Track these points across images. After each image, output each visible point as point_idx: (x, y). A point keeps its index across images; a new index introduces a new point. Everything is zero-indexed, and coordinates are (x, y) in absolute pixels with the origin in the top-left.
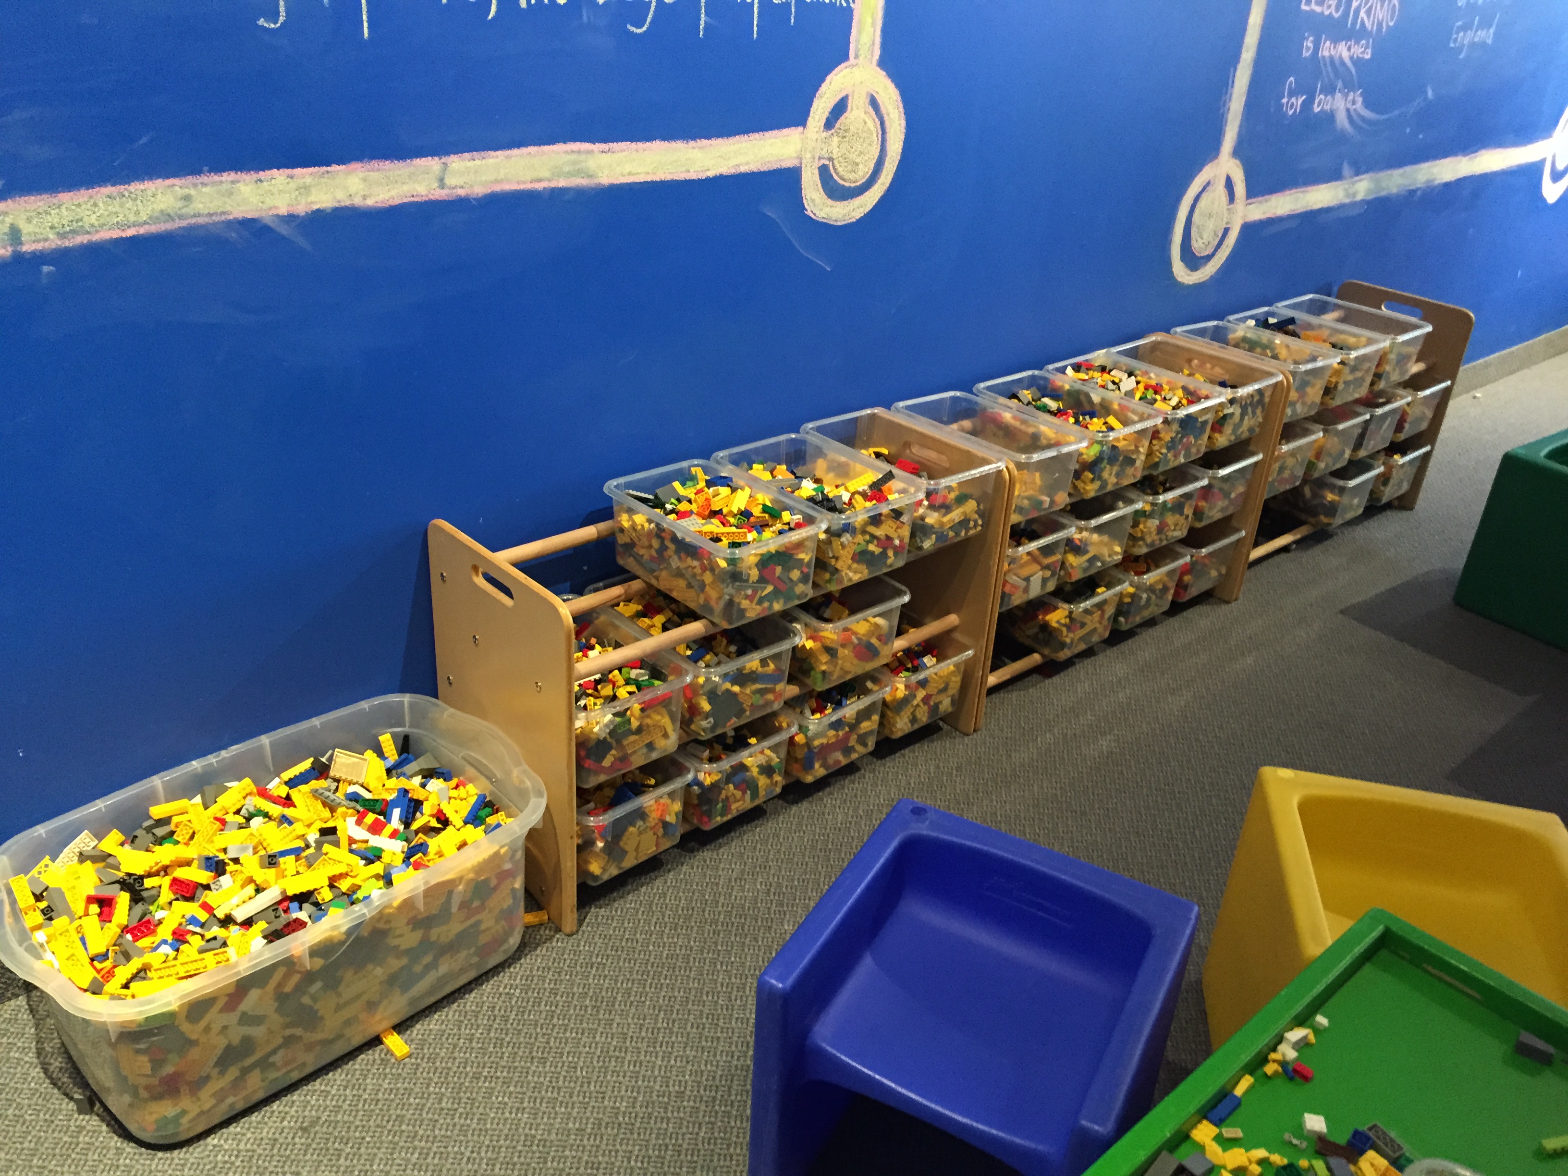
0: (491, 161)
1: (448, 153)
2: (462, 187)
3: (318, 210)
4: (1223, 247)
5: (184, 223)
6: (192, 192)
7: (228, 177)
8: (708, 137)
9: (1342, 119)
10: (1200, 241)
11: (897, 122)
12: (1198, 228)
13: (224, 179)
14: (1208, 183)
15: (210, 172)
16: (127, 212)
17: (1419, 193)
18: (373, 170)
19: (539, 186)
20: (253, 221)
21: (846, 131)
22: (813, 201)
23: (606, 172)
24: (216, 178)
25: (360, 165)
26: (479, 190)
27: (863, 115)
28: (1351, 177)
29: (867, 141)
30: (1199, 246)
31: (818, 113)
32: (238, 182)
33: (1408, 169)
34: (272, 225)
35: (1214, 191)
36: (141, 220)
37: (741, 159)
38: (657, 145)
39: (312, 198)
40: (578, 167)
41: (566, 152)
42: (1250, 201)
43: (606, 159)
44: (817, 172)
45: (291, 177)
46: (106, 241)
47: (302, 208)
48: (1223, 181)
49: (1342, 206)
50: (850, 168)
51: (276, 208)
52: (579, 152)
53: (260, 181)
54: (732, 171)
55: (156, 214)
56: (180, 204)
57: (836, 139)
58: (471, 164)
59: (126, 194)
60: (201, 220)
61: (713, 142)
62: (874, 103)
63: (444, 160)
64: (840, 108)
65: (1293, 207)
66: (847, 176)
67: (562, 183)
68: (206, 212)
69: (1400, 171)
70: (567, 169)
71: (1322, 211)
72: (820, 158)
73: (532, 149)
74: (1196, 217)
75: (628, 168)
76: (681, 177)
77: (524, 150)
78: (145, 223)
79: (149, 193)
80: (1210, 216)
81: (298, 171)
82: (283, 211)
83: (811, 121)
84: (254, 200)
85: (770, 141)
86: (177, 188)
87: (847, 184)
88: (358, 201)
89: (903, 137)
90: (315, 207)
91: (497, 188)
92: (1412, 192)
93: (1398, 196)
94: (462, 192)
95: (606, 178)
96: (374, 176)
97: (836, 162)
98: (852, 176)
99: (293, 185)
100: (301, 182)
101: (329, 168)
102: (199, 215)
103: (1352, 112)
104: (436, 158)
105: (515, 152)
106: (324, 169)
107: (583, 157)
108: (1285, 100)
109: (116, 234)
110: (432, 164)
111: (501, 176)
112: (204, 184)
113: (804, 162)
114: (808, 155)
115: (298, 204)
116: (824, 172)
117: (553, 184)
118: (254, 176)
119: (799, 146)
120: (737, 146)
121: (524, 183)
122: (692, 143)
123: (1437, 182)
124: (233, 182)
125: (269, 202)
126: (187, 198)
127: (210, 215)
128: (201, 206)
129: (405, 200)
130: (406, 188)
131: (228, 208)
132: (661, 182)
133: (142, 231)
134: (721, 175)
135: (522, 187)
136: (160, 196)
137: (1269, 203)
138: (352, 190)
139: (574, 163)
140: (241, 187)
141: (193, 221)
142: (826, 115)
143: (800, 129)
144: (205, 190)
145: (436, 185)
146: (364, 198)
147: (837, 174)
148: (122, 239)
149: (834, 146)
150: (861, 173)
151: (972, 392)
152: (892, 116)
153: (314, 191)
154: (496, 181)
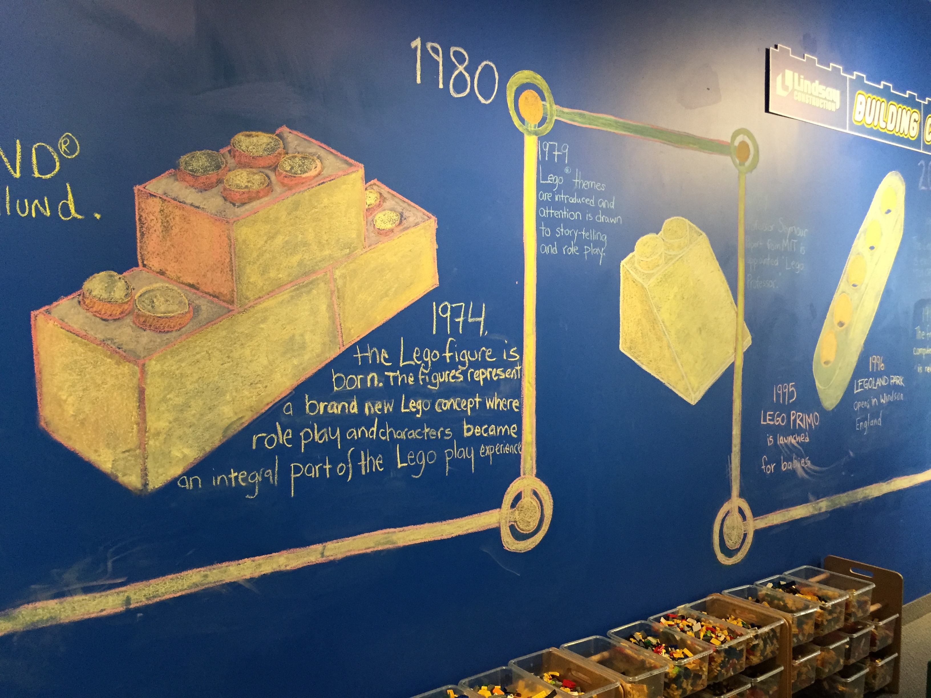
0: (346, 542)
1: (326, 541)
2: (332, 556)
3: (264, 574)
4: (746, 543)
5: (203, 587)
6: (209, 573)
7: (224, 564)
8: (452, 519)
9: (800, 472)
10: (731, 542)
11: (548, 501)
12: (728, 535)
13: (223, 565)
14: (728, 512)
15: (217, 563)
16: (178, 585)
17: (861, 504)
18: (291, 553)
19: (369, 551)
20: (234, 582)
21: (522, 508)
22: (507, 542)
23: (402, 540)
24: (219, 565)
25: (285, 551)
26: (340, 556)
27: (530, 499)
28: (816, 500)
29: (534, 511)
30: (730, 544)
31: (507, 501)
32: (229, 566)
33: (850, 492)
34: (242, 584)
35: (733, 515)
36: (184, 588)
37: (469, 527)
38: (427, 525)
39: (262, 569)
40: (389, 539)
41: (383, 534)
42: (755, 518)
43: (401, 535)
44: (508, 528)
45: (253, 561)
46: (168, 599)
47: (256, 575)
48: (737, 510)
49: (813, 516)
50: (526, 524)
51: (245, 575)
52: (388, 533)
53: (239, 564)
54: (465, 533)
55: (191, 585)
56: (202, 579)
57: (517, 512)
58: (337, 544)
59: (179, 577)
60: (211, 585)
61: (455, 520)
62: (535, 493)
63: (324, 544)
64: (518, 498)
65: (784, 519)
66: (524, 528)
67: (380, 548)
68: (213, 581)
69: (846, 494)
70: (382, 541)
71: (802, 519)
72: (509, 522)
73: (366, 535)
74: (725, 529)
75: (412, 537)
76: (439, 538)
77: (362, 535)
78: (186, 589)
79: (189, 575)
80: (733, 528)
81: (257, 558)
82: (248, 577)
83: (503, 506)
84: (236, 573)
85: (483, 517)
86: (202, 572)
87: (525, 532)
88: (283, 568)
89: (552, 507)
90: (263, 573)
91: (349, 554)
92: (856, 505)
93: (847, 507)
94: (332, 558)
95: (401, 543)
96: (291, 556)
97: (518, 523)
98: (527, 528)
99: (254, 564)
100: (257, 562)
101: (271, 555)
102: (210, 583)
103: (807, 469)
104: (321, 544)
105: (358, 536)
106: (269, 555)
107: (390, 535)
108: (763, 467)
109: (171, 596)
110: (319, 547)
111: (351, 548)
112: (214, 569)
113: (501, 524)
114: (503, 521)
115: (256, 572)
116: (512, 528)
117: (376, 549)
118: (237, 562)
119: (498, 517)
120: (467, 521)
121: (362, 550)
122: (444, 522)
123: (870, 498)
124: (227, 566)
125: (242, 573)
126: (206, 576)
127: (215, 582)
128: (212, 579)
129: (305, 565)
130: (305, 559)
131: (223, 578)
132: (429, 542)
133: (184, 593)
134: (459, 535)
135: (361, 552)
136: (194, 576)
137: (768, 518)
138: (281, 563)
139: (386, 538)
140: (231, 568)
141: (207, 586)
142: (511, 501)
143: (498, 510)
144: (214, 571)
145: (320, 556)
146: (286, 566)
147: (519, 528)
148: (175, 598)
149: (517, 515)
150: (532, 526)
151: (606, 636)
152: (545, 498)
153: (263, 565)
154: (349, 551)
